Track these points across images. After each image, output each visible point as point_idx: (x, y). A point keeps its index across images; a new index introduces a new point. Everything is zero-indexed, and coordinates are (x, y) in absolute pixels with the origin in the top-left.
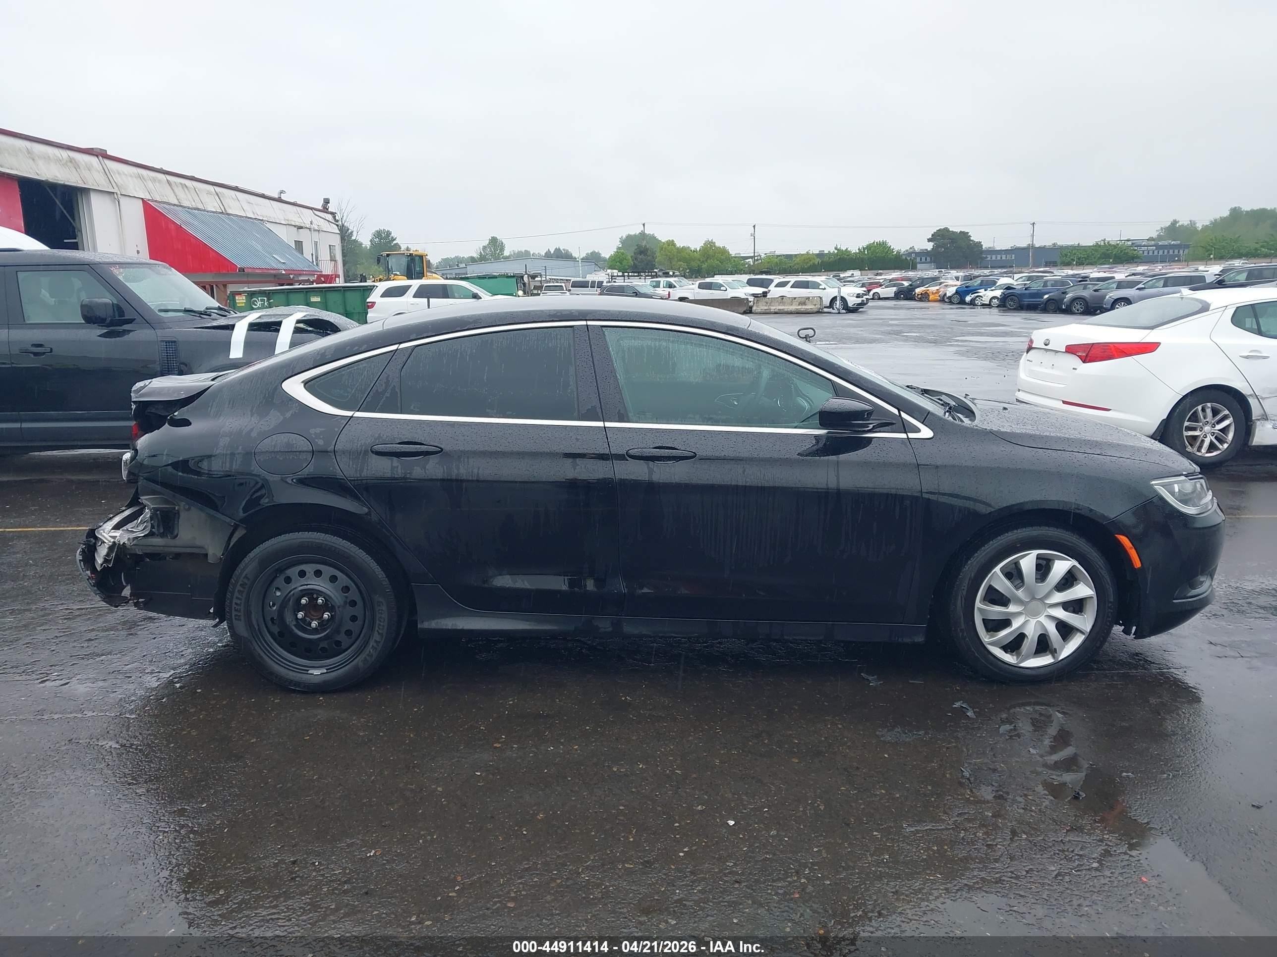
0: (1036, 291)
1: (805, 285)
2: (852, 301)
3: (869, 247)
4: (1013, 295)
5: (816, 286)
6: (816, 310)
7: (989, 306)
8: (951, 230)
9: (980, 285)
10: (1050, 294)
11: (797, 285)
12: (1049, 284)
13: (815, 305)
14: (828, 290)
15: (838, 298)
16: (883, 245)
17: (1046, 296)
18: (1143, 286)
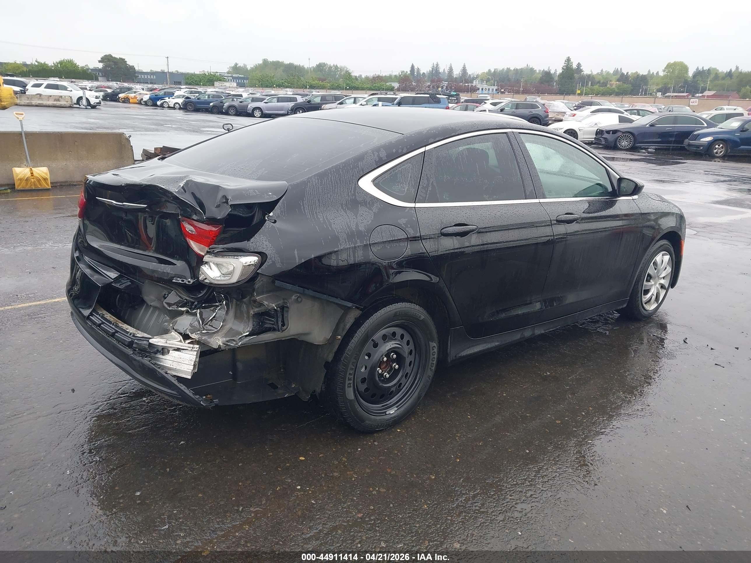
0: (203, 100)
1: (56, 87)
2: (93, 101)
3: (61, 63)
4: (191, 102)
5: (65, 88)
6: (68, 105)
7: (174, 108)
8: (113, 56)
9: (164, 95)
10: (214, 103)
11: (49, 87)
12: (210, 97)
13: (67, 102)
14: (74, 92)
15: (84, 98)
16: (71, 62)
17: (211, 104)
18: (267, 101)
